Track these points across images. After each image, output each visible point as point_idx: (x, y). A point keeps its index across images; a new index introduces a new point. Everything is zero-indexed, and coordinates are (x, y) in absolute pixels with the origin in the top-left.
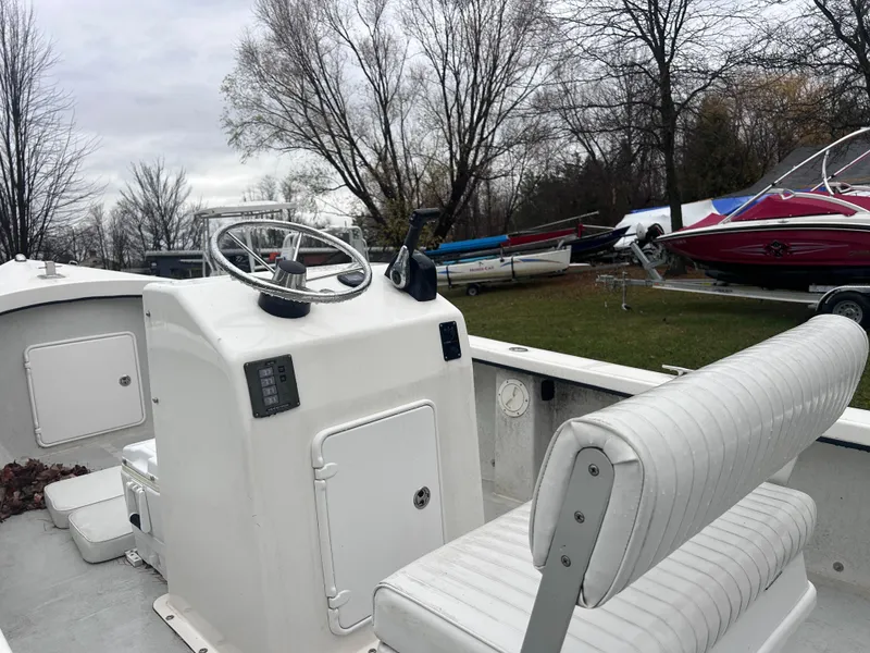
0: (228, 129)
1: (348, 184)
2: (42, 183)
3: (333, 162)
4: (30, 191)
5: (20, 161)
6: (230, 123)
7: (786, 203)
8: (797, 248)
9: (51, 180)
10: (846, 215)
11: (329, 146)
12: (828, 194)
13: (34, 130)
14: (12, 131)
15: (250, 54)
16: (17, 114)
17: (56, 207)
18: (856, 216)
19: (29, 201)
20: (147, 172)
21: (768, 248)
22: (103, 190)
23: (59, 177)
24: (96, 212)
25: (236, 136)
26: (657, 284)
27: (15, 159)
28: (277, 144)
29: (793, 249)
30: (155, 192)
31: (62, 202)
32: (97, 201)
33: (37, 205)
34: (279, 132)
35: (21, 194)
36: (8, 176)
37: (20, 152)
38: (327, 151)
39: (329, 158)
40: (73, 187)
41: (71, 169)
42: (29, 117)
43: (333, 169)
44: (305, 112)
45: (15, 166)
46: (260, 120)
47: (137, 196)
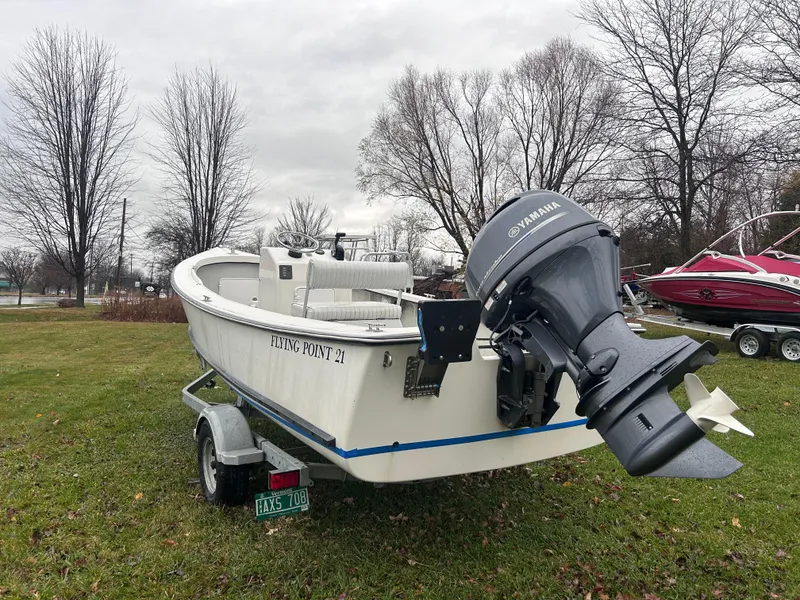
0: (360, 178)
1: (446, 226)
2: (225, 210)
3: (437, 209)
4: (217, 214)
5: (213, 193)
6: (361, 173)
7: (716, 262)
8: (720, 294)
9: (231, 208)
10: (752, 272)
11: (435, 196)
12: (742, 257)
13: (226, 173)
14: (211, 172)
15: (383, 125)
16: (216, 160)
17: (232, 227)
18: (757, 274)
19: (215, 222)
20: (300, 206)
21: (701, 293)
22: (266, 217)
23: (238, 206)
24: (259, 233)
25: (364, 184)
26: (640, 317)
27: (210, 191)
28: (394, 192)
29: (718, 295)
30: (304, 222)
31: (237, 224)
32: (260, 225)
33: (220, 226)
34: (397, 183)
35: (210, 217)
36: (204, 204)
37: (214, 188)
38: (433, 200)
39: (434, 205)
40: (246, 214)
41: (246, 201)
42: (224, 163)
43: (436, 214)
44: (421, 168)
45: (210, 196)
46: (383, 173)
47: (290, 223)
